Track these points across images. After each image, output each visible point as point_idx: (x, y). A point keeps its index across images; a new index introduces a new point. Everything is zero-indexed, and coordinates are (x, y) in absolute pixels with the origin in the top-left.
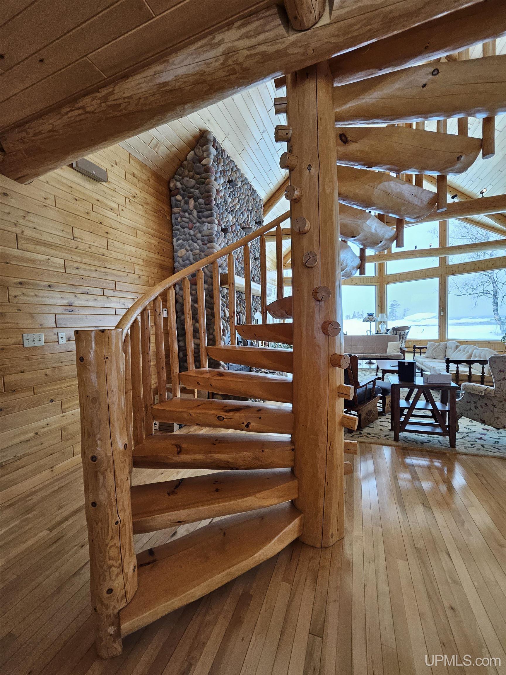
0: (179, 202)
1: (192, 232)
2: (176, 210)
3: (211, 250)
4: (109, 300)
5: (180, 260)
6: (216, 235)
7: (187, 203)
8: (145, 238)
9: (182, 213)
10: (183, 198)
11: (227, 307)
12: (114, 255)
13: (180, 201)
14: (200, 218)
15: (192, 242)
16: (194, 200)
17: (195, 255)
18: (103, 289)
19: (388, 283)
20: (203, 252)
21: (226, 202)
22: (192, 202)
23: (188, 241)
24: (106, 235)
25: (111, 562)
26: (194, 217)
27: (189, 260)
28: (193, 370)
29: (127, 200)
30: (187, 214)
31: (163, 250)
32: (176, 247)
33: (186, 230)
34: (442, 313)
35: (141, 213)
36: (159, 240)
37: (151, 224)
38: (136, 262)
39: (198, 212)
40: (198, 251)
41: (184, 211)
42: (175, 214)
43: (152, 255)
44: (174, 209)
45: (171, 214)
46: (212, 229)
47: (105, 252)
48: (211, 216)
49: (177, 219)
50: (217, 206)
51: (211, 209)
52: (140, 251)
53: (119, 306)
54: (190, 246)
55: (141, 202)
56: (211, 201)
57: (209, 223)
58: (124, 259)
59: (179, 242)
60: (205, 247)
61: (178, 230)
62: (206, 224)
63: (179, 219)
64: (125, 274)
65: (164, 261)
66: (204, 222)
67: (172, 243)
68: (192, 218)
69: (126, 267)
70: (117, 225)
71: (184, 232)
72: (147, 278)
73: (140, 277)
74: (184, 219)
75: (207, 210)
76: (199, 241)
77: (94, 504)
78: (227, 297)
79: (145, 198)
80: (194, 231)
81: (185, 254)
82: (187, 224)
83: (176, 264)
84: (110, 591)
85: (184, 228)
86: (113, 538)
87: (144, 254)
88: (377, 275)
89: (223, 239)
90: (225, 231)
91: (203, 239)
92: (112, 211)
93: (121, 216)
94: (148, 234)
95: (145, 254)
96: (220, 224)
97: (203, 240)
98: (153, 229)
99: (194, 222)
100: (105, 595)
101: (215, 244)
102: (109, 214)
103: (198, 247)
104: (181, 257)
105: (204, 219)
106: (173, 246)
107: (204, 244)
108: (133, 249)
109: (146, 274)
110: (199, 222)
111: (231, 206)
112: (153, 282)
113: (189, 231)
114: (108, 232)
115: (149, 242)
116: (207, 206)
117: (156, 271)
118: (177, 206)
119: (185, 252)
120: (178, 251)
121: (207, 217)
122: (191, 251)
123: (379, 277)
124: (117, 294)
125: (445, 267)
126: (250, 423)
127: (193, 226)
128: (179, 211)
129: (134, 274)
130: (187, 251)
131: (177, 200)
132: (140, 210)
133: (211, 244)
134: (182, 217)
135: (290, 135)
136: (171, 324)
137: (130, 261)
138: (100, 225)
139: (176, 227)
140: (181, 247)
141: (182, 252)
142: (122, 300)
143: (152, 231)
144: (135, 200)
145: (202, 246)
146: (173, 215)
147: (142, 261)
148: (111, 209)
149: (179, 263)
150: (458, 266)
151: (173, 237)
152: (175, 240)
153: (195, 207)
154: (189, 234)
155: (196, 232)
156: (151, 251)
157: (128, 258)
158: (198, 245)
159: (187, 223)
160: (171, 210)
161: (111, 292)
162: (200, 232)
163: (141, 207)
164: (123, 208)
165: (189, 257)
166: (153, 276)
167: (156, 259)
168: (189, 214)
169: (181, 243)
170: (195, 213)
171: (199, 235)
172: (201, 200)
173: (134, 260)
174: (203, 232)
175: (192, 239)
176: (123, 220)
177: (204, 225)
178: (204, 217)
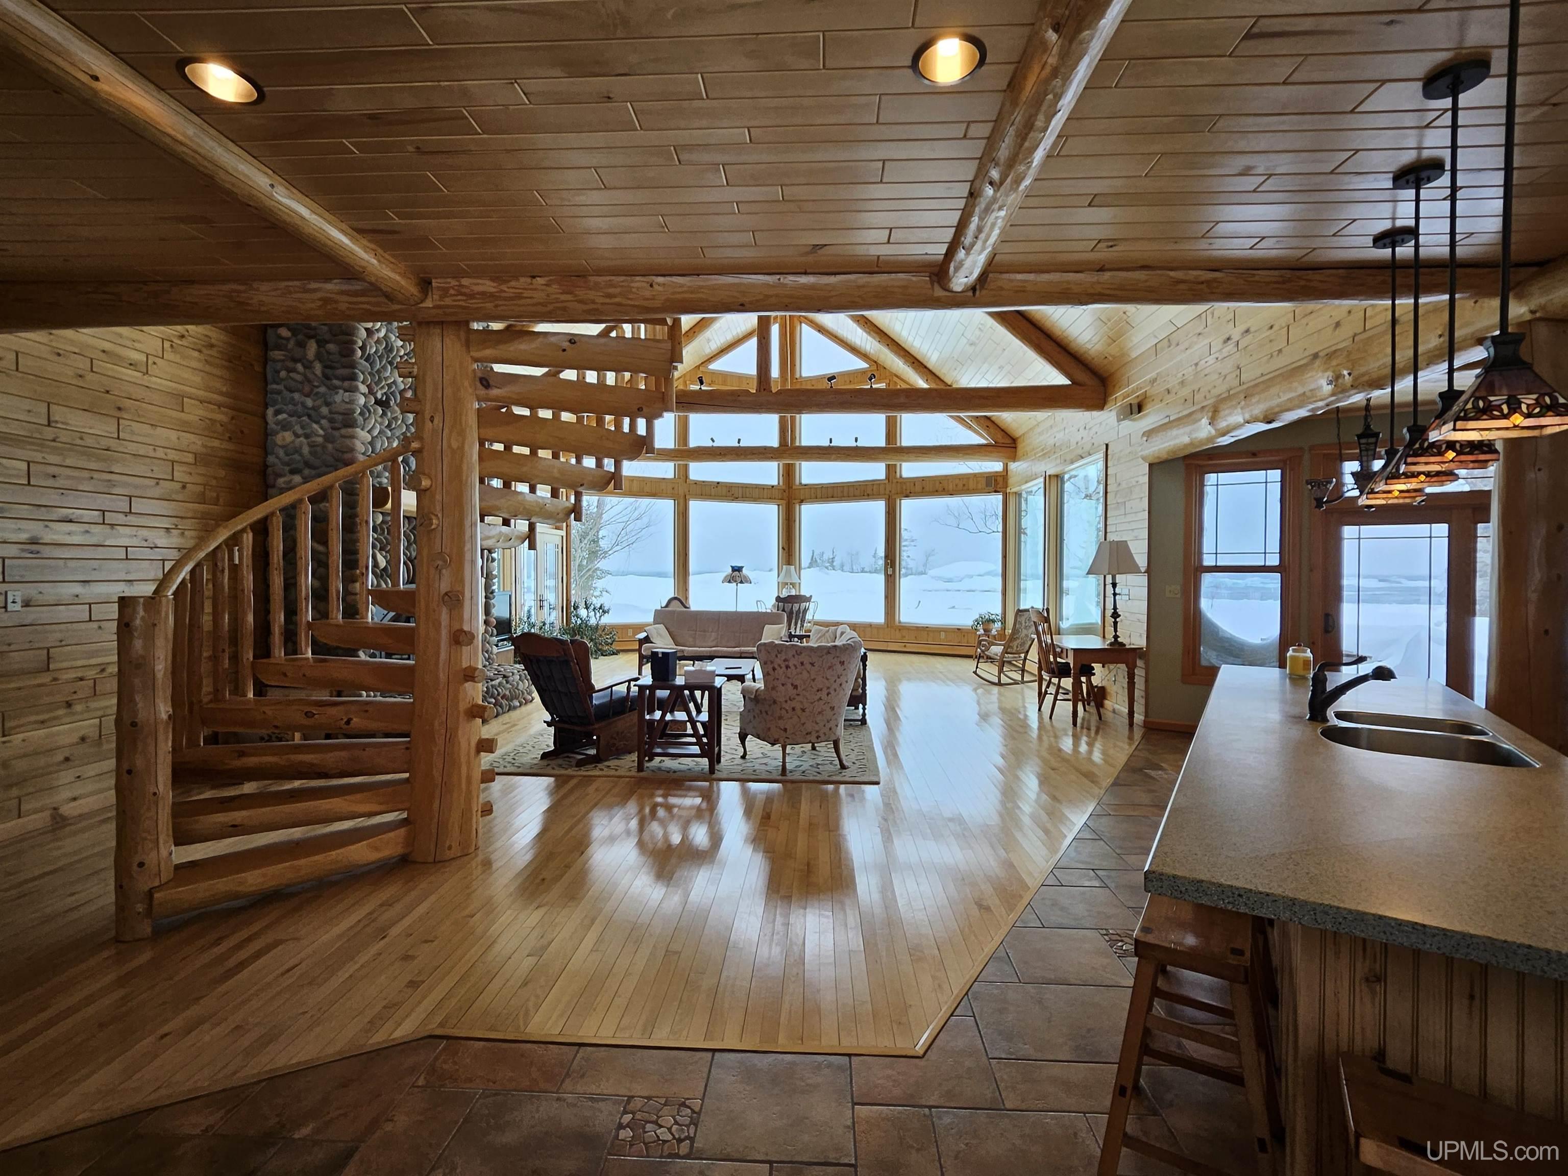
0: (284, 342)
1: (309, 402)
2: (276, 354)
3: (348, 441)
4: (114, 531)
5: (281, 453)
6: (361, 414)
7: (302, 345)
8: (201, 413)
9: (290, 364)
10: (294, 335)
11: (381, 549)
12: (132, 448)
13: (288, 339)
14: (328, 378)
15: (308, 420)
16: (318, 342)
17: (314, 446)
18: (104, 511)
19: (802, 501)
20: (332, 442)
21: (389, 349)
22: (312, 348)
23: (300, 417)
24: (118, 414)
25: (144, 835)
26: (316, 375)
27: (301, 455)
28: (280, 657)
29: (167, 345)
30: (299, 367)
31: (242, 432)
32: (274, 426)
33: (296, 396)
34: (890, 572)
35: (194, 364)
36: (234, 413)
37: (218, 385)
38: (177, 458)
39: (326, 367)
40: (320, 440)
41: (295, 361)
42: (274, 361)
43: (216, 443)
44: (271, 353)
45: (265, 361)
46: (352, 402)
47: (113, 444)
48: (353, 378)
49: (278, 372)
50: (367, 360)
51: (353, 365)
52: (188, 438)
53: (135, 542)
54: (303, 427)
55: (195, 343)
56: (353, 352)
57: (346, 391)
58: (152, 454)
59: (280, 417)
60: (336, 433)
61: (279, 392)
62: (341, 391)
63: (283, 374)
64: (153, 482)
65: (243, 453)
66: (336, 388)
67: (264, 417)
68: (311, 376)
69: (154, 468)
70: (139, 393)
71: (293, 399)
72: (201, 488)
73: (184, 487)
74: (292, 375)
75: (344, 367)
76: (324, 422)
77: (129, 772)
78: (383, 530)
79: (206, 336)
80: (315, 401)
81: (293, 442)
82: (300, 386)
83: (271, 459)
84: (141, 865)
85: (291, 391)
86: (149, 809)
87: (195, 442)
88: (781, 483)
89: (379, 420)
90: (383, 404)
91: (333, 418)
92: (132, 367)
93: (150, 376)
94: (209, 403)
95: (200, 443)
96: (371, 392)
97: (331, 421)
98: (221, 394)
99: (316, 384)
100: (135, 867)
101: (358, 430)
102: (127, 375)
103: (321, 432)
104: (283, 447)
105: (336, 382)
106: (267, 423)
107: (334, 429)
108: (173, 435)
109: (199, 480)
110: (325, 385)
111: (402, 353)
112: (215, 495)
113: (303, 398)
114: (121, 406)
115: (210, 419)
116: (343, 360)
117: (222, 473)
118: (278, 347)
119: (293, 438)
120: (277, 433)
121: (343, 379)
122: (307, 436)
123: (784, 487)
124: (131, 519)
125: (895, 481)
126: (351, 719)
127: (312, 390)
128: (282, 358)
129: (172, 480)
130: (297, 436)
131: (280, 337)
132: (195, 359)
133: (350, 430)
134: (289, 371)
135: (415, 373)
136: (243, 584)
137: (164, 457)
138: (107, 395)
139: (274, 386)
140: (285, 426)
141: (286, 437)
142: (144, 533)
143: (215, 396)
144: (184, 342)
145: (330, 430)
146: (270, 363)
147: (190, 455)
148: (131, 364)
149: (277, 457)
150: (914, 481)
151: (266, 406)
152: (270, 412)
153: (318, 356)
154: (303, 405)
155: (319, 402)
156: (215, 435)
157: (160, 453)
158: (322, 428)
159: (301, 383)
160: (266, 353)
161: (121, 516)
162: (328, 404)
163: (196, 354)
164: (157, 360)
165: (301, 448)
166: (214, 482)
167: (227, 450)
168: (305, 367)
169: (285, 419)
170: (318, 368)
171: (325, 410)
172: (331, 347)
173: (173, 455)
174: (334, 405)
175: (309, 416)
176: (154, 382)
177: (337, 393)
178: (337, 378)
